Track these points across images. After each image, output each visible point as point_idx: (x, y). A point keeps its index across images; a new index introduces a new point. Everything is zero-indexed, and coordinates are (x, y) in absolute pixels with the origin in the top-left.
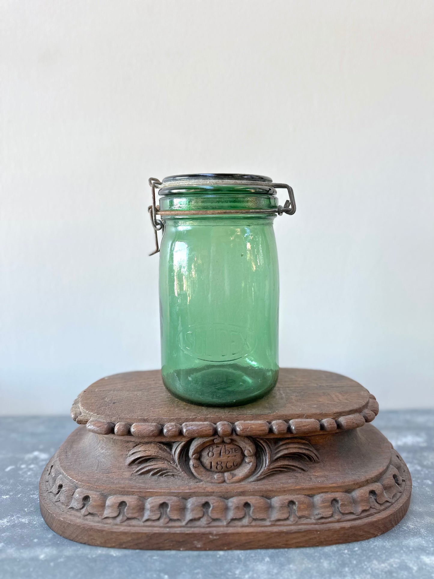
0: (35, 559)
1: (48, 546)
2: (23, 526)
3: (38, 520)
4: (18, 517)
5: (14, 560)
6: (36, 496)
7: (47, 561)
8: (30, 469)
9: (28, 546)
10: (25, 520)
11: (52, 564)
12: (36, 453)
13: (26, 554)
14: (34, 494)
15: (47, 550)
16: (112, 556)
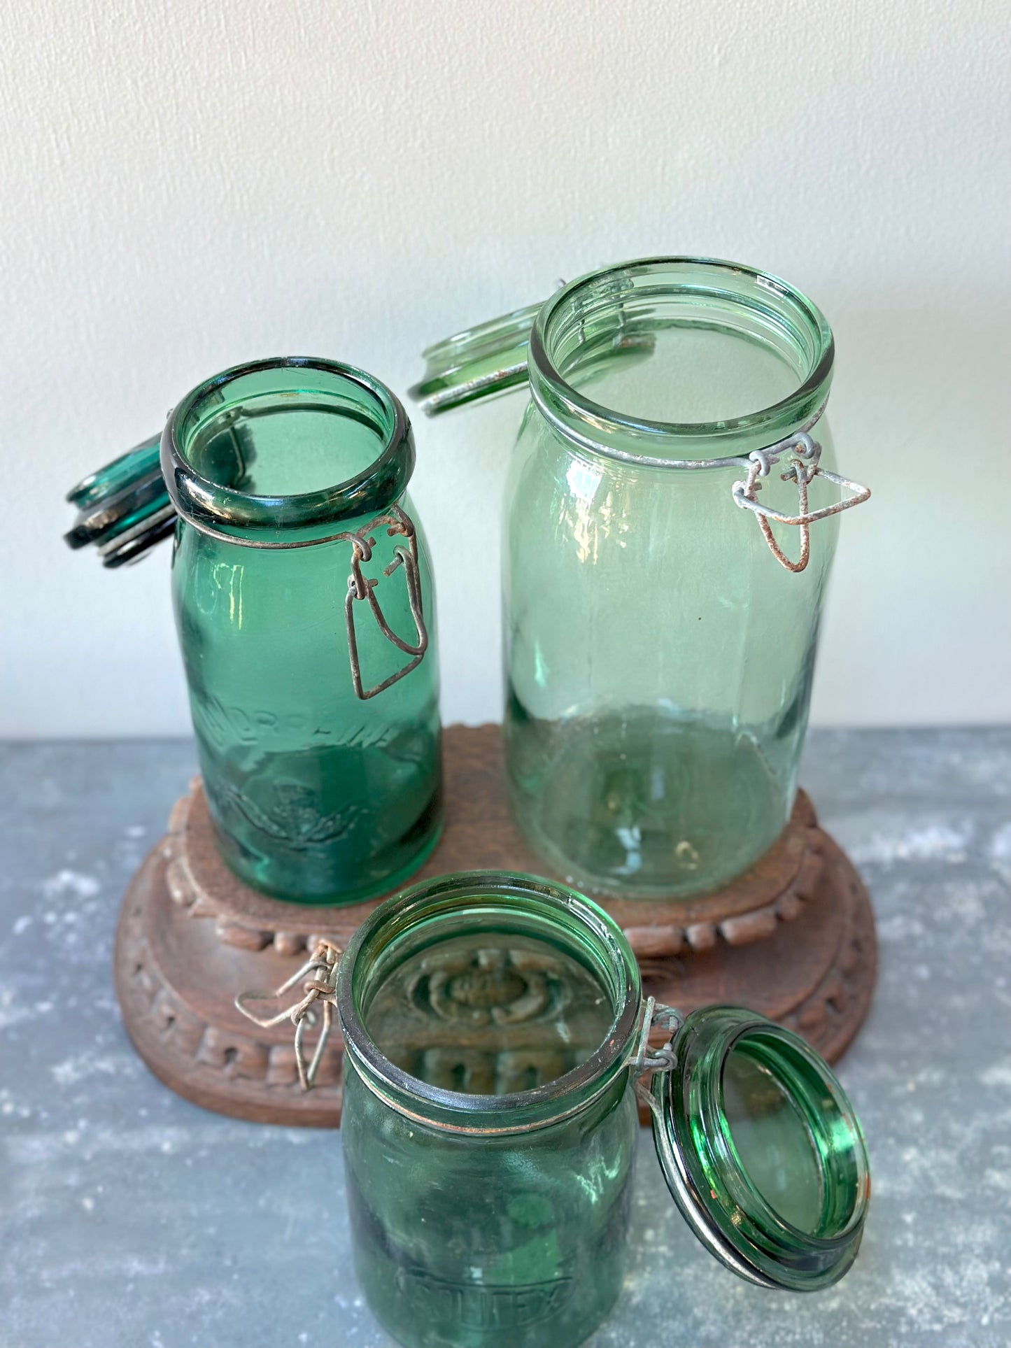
0: (154, 1152)
1: (170, 1124)
2: (106, 1078)
3: (133, 1067)
4: (91, 1060)
5: (117, 1156)
6: (107, 1003)
7: (177, 1157)
8: (69, 928)
9: (134, 1124)
10: (106, 1065)
11: (189, 1162)
12: (66, 877)
13: (136, 1142)
14: (101, 998)
15: (171, 1132)
16: (290, 1144)
